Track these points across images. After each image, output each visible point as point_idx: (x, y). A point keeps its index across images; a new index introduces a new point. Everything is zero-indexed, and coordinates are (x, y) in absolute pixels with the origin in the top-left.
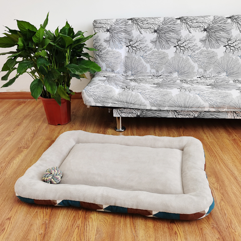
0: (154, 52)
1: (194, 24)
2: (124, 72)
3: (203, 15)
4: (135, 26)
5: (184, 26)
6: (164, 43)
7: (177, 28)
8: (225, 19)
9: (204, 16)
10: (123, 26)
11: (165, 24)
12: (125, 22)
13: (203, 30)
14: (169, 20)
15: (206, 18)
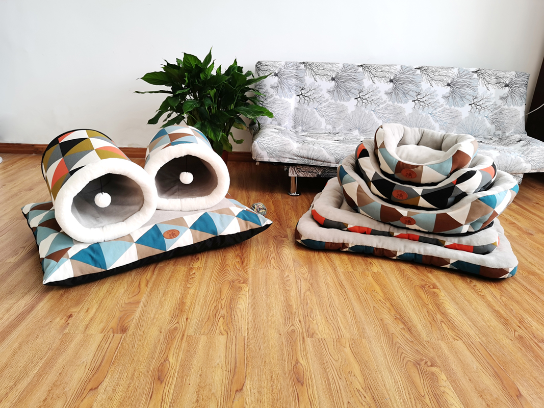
0: (331, 104)
1: (378, 73)
2: (292, 127)
3: (388, 64)
4: (308, 72)
5: (367, 74)
6: (343, 94)
7: (359, 77)
8: (413, 69)
9: (390, 65)
10: (293, 71)
11: (345, 71)
12: (297, 66)
13: (388, 81)
14: (349, 67)
15: (392, 68)
